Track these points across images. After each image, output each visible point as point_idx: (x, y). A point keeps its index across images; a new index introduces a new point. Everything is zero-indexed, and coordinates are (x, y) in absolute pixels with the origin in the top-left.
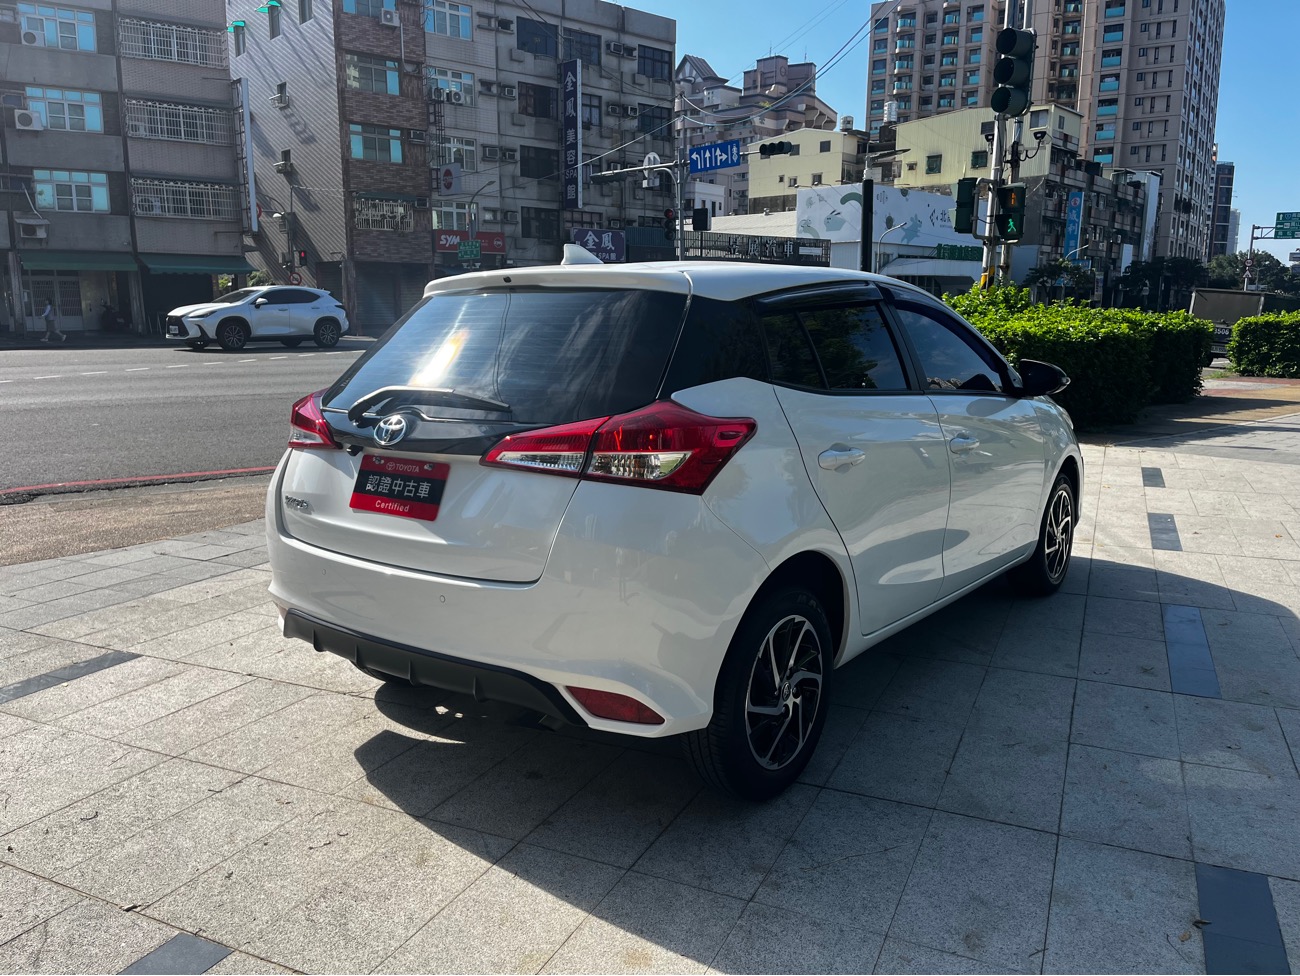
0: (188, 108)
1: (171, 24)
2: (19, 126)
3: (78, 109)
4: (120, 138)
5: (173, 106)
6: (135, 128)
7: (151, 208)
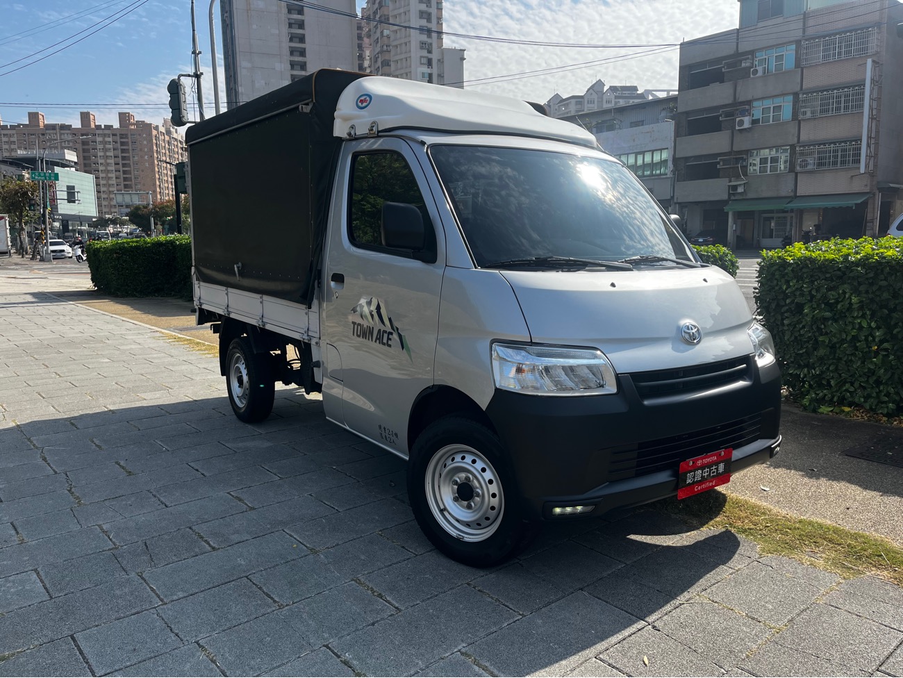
0: (841, 90)
1: (835, 34)
2: (737, 128)
3: (778, 109)
4: (797, 122)
5: (830, 92)
6: (805, 113)
7: (806, 165)
